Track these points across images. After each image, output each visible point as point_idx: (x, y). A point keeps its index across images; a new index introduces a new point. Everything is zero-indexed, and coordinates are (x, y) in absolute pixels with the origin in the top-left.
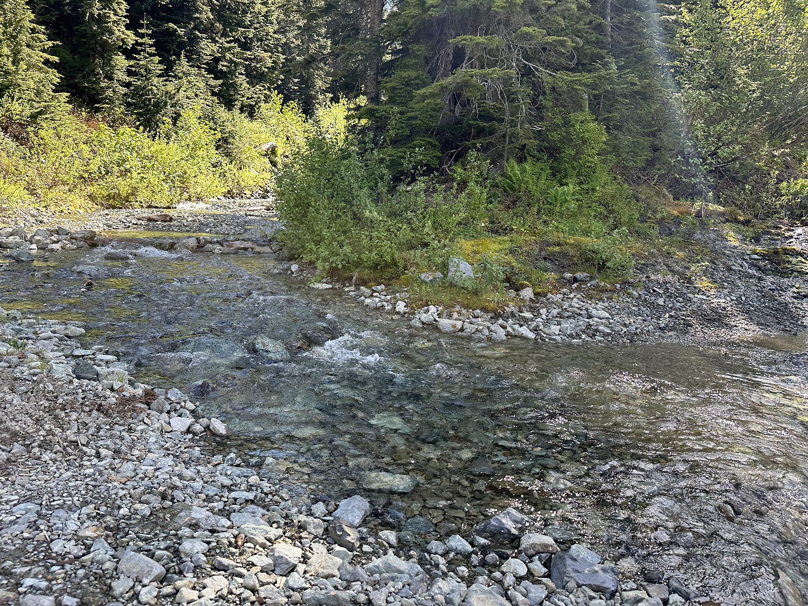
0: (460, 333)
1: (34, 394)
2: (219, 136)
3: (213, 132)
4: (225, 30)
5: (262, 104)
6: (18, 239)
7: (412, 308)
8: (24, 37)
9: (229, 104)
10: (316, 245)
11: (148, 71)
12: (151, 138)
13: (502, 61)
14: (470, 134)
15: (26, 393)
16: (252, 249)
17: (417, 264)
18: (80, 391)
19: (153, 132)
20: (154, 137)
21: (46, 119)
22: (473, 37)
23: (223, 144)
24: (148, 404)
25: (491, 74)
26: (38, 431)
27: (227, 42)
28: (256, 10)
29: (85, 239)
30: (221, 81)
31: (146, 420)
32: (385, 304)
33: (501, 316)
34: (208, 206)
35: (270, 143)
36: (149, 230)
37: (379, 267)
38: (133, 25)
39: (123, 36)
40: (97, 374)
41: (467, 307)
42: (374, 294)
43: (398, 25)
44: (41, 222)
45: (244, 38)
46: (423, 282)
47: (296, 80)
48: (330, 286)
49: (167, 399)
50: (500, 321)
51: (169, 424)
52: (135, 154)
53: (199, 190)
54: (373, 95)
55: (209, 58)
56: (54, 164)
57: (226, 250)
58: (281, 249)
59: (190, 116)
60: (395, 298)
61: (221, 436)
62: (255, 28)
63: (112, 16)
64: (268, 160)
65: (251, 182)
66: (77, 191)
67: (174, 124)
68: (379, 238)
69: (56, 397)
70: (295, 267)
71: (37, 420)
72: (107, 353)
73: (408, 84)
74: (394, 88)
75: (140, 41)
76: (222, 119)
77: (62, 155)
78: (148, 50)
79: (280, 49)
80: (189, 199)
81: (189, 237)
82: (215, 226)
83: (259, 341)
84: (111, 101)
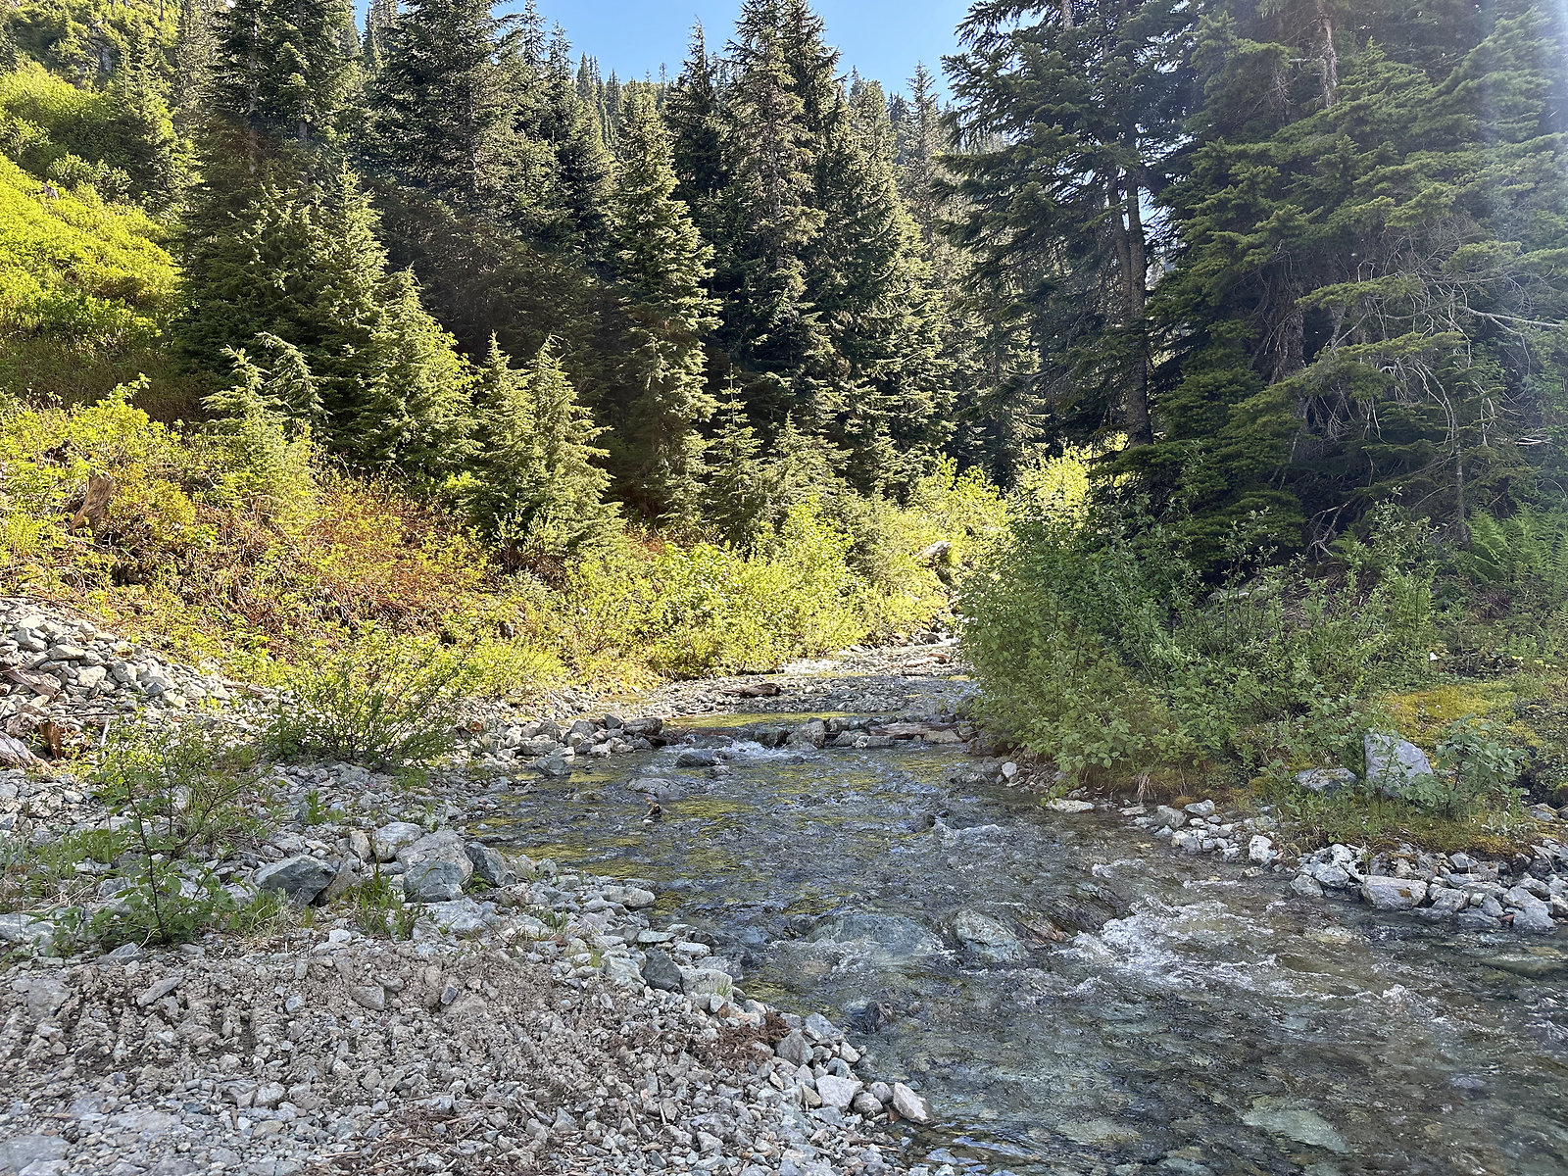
0: (1425, 910)
1: (583, 1014)
2: (851, 541)
3: (840, 536)
4: (854, 367)
5: (921, 480)
6: (547, 739)
7: (1289, 852)
8: (563, 428)
9: (865, 488)
10: (1051, 721)
11: (736, 451)
12: (742, 558)
13: (1421, 320)
14: (1365, 471)
15: (571, 1011)
16: (922, 736)
17: (1285, 754)
18: (656, 1011)
19: (744, 548)
20: (747, 556)
21: (590, 545)
22: (1350, 285)
23: (859, 556)
24: (773, 1045)
25: (1403, 348)
26: (594, 1087)
27: (858, 387)
28: (905, 326)
29: (645, 733)
30: (851, 451)
31: (774, 1078)
32: (1222, 842)
33: (1527, 868)
34: (837, 663)
35: (938, 544)
36: (743, 712)
37: (1195, 763)
38: (713, 386)
39: (699, 404)
40: (681, 981)
41: (1430, 847)
42: (1193, 822)
43: (1181, 293)
44: (580, 710)
45: (886, 374)
46: (1305, 791)
47: (979, 430)
48: (1089, 806)
49: (807, 1036)
50: (1528, 881)
51: (816, 1089)
52: (718, 587)
53: (819, 638)
54: (1139, 427)
55: (830, 416)
56: (599, 615)
57: (875, 740)
58: (976, 735)
59: (802, 515)
60: (1243, 829)
61: (917, 1123)
62: (904, 356)
63: (683, 376)
64: (934, 573)
65: (908, 617)
66: (632, 654)
67: (778, 531)
68: (1190, 700)
69: (618, 1022)
70: (1009, 769)
71: (591, 1065)
72: (692, 938)
73: (1213, 396)
74: (1184, 408)
75: (724, 406)
76: (855, 513)
77: (611, 599)
78: (736, 418)
79: (948, 382)
80: (804, 655)
81: (811, 720)
82: (852, 698)
83: (964, 920)
84: (682, 507)
